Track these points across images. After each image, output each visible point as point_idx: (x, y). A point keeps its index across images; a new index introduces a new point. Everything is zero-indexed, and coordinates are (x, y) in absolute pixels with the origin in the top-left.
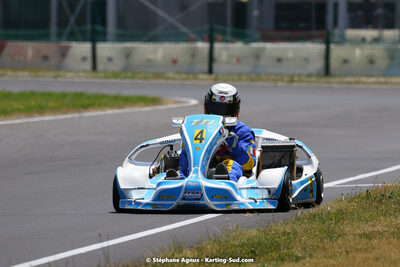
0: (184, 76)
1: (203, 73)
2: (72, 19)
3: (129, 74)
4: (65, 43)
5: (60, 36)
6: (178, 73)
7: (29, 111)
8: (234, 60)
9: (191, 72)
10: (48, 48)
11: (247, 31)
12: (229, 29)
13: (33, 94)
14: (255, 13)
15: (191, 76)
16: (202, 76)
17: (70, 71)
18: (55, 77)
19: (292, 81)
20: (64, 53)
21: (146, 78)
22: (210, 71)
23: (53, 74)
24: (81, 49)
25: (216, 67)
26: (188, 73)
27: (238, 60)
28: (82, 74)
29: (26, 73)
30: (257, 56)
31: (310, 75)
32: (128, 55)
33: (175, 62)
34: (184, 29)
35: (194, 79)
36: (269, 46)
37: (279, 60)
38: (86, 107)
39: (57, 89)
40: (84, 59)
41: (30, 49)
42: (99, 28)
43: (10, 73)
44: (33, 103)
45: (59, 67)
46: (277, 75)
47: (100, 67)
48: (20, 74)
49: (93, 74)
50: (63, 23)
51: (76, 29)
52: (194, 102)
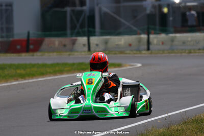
0: (135, 52)
1: (145, 50)
2: (78, 26)
3: (107, 52)
4: (74, 38)
5: (72, 35)
6: (132, 51)
7: (55, 73)
8: (160, 43)
9: (139, 50)
10: (66, 40)
11: (168, 28)
12: (157, 27)
13: (58, 64)
14: (171, 19)
15: (138, 52)
16: (144, 52)
17: (77, 52)
18: (69, 55)
19: (190, 52)
20: (74, 43)
21: (115, 54)
22: (148, 49)
23: (68, 53)
24: (83, 40)
25: (151, 47)
26: (137, 50)
27: (163, 43)
28: (83, 53)
29: (55, 54)
30: (172, 40)
31: (199, 49)
32: (106, 42)
33: (130, 45)
34: (135, 28)
35: (141, 53)
36: (178, 35)
37: (184, 43)
39: (70, 61)
40: (84, 45)
41: (57, 41)
42: (91, 29)
43: (46, 54)
44: (57, 69)
45: (72, 50)
46: (182, 50)
47: (92, 49)
48: (51, 54)
49: (89, 53)
50: (73, 28)
51: (80, 30)
52: (139, 65)
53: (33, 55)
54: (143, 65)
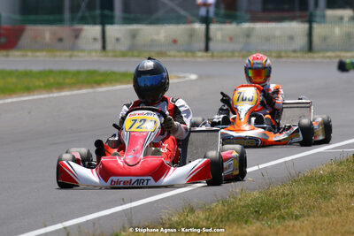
0: (184, 54)
1: (200, 51)
2: (83, 5)
3: (136, 53)
4: (77, 26)
5: (72, 20)
6: (179, 51)
8: (228, 39)
9: (190, 51)
10: (63, 30)
11: (238, 13)
12: (222, 11)
13: (51, 72)
15: (190, 54)
16: (200, 54)
17: (83, 51)
18: (71, 56)
19: (280, 56)
20: (77, 35)
22: (207, 49)
23: (67, 54)
24: (92, 31)
25: (211, 45)
26: (186, 51)
27: (231, 39)
28: (94, 54)
29: (44, 53)
31: (295, 51)
32: (134, 35)
33: (175, 41)
34: (183, 13)
35: (194, 56)
36: (259, 26)
38: (99, 83)
39: (73, 67)
40: (95, 39)
41: (47, 32)
42: (107, 12)
43: (30, 54)
44: (52, 80)
45: (73, 48)
47: (109, 47)
48: (38, 54)
49: (103, 53)
50: (75, 9)
51: (87, 14)
52: (193, 77)
53: (7, 56)
54: (201, 77)
